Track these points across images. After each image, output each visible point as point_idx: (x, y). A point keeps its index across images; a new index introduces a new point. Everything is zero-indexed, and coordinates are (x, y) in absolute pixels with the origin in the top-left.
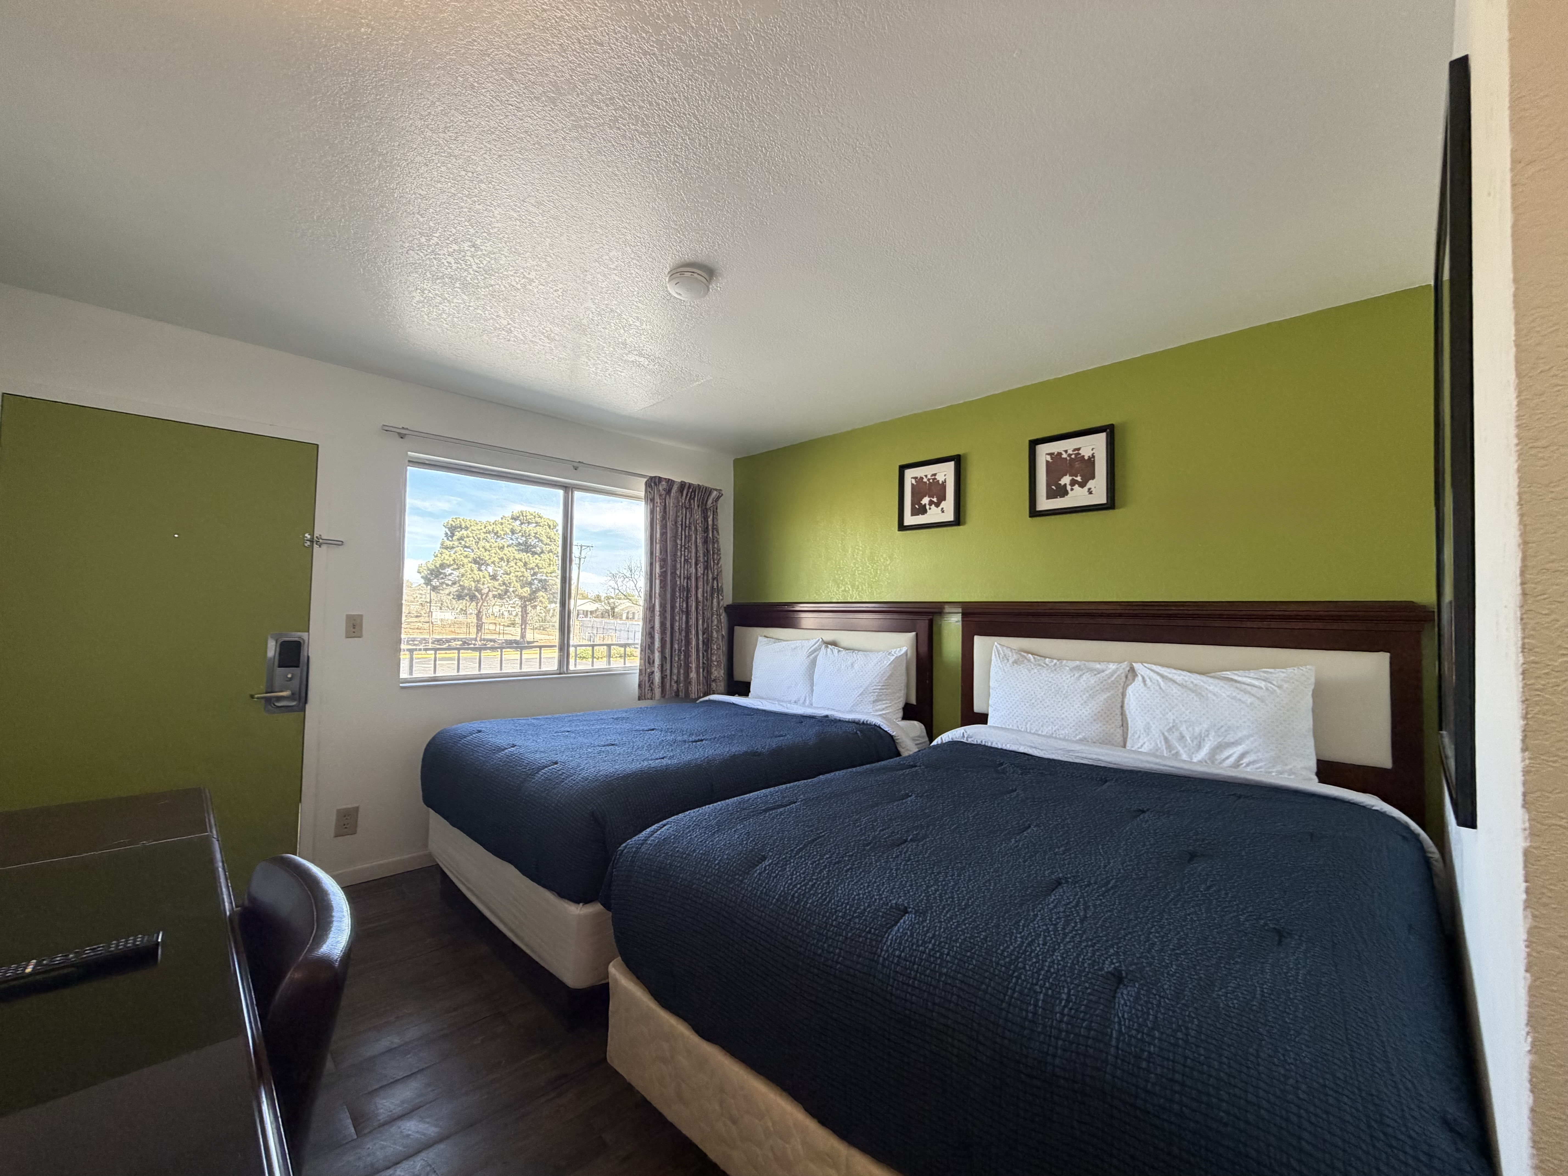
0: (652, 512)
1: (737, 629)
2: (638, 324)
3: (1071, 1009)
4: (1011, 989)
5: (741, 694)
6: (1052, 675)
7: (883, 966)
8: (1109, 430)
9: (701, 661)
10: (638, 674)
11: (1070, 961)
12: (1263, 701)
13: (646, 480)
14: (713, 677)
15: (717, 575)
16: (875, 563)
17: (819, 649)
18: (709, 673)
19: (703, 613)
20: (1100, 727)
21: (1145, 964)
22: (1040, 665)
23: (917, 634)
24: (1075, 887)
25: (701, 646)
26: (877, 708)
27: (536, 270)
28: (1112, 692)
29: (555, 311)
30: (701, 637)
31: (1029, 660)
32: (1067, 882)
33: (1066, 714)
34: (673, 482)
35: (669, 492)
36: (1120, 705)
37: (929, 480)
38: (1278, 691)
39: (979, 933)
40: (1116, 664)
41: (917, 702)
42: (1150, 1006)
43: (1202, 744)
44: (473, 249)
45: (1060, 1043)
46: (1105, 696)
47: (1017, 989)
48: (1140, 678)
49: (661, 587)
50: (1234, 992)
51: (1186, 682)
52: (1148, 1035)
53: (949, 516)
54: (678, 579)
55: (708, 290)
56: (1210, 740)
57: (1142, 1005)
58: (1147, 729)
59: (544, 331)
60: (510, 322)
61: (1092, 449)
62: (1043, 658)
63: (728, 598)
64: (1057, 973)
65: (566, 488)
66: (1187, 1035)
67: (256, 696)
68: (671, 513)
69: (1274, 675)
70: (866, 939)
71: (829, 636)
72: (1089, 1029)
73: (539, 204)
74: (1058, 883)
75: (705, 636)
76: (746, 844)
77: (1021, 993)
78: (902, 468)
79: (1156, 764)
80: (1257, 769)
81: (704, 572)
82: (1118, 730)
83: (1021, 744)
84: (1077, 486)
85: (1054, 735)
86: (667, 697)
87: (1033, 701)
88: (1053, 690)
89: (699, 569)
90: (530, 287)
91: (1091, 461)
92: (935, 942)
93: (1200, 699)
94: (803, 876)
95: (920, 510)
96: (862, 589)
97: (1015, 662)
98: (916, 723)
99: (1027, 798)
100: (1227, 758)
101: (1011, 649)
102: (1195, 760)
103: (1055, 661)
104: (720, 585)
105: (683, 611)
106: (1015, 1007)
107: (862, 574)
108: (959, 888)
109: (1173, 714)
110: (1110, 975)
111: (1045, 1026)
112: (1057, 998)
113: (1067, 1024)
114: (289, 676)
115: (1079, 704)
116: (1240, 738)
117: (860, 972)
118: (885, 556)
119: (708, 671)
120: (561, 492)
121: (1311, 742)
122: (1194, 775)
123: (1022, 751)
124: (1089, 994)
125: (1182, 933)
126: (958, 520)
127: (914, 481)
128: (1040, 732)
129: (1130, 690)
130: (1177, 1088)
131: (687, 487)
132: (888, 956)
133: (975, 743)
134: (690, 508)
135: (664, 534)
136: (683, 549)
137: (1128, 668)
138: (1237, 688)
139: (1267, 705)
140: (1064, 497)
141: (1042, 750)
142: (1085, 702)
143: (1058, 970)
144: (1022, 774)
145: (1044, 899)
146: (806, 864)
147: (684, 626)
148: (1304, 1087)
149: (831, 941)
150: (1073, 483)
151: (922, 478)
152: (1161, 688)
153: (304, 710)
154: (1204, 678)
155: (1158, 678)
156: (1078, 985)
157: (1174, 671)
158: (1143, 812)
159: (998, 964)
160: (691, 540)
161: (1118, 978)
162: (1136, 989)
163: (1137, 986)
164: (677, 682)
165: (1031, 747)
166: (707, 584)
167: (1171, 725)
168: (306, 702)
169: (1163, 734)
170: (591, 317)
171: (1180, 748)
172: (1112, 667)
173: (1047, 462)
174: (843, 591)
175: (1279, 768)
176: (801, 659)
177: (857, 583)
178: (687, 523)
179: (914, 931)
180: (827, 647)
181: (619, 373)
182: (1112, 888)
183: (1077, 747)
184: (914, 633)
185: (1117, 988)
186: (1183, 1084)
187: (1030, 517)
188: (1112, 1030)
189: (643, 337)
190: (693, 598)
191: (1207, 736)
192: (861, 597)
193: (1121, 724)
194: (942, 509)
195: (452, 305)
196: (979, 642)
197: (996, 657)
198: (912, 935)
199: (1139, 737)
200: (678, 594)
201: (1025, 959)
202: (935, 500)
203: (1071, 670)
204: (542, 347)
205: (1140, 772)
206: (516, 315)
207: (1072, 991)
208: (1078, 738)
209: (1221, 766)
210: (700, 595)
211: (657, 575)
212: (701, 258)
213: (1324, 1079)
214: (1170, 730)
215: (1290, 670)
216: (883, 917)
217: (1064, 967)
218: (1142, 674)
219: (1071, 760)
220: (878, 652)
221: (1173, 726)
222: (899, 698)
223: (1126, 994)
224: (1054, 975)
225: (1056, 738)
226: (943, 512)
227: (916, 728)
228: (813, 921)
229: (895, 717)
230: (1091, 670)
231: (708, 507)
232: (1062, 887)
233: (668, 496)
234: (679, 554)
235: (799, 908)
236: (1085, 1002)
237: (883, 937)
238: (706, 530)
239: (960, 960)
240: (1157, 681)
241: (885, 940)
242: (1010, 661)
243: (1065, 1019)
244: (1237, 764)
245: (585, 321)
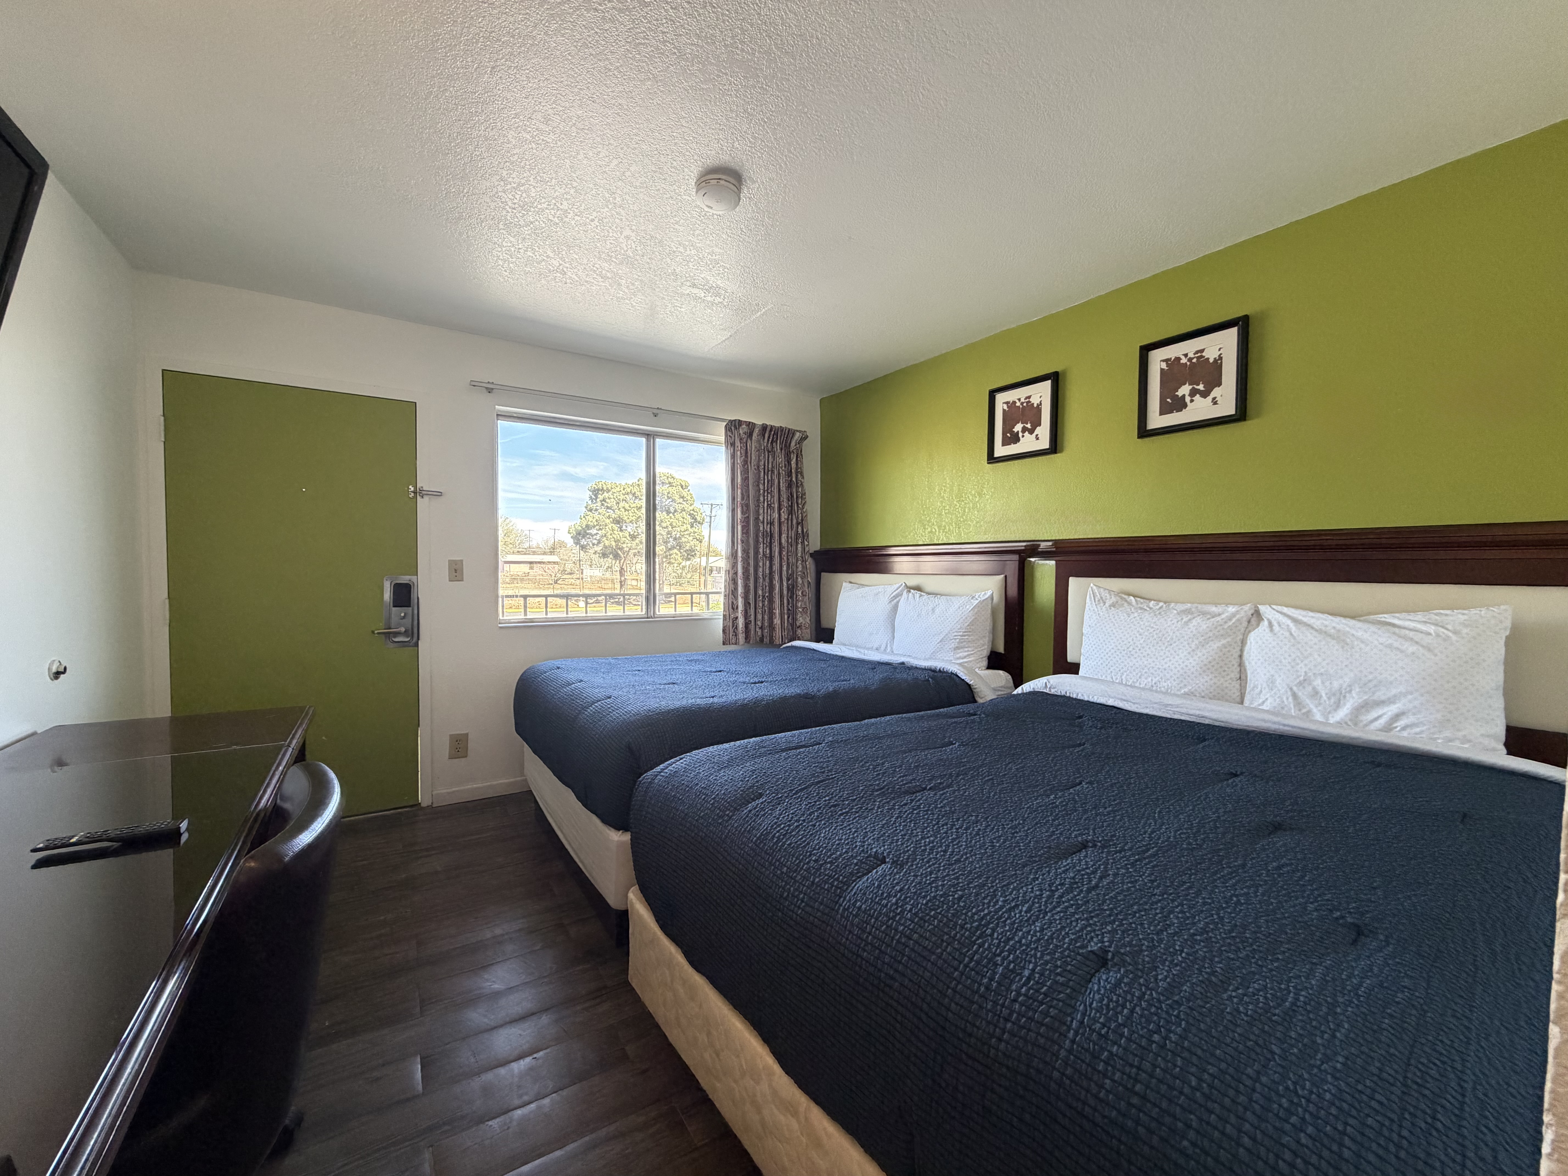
0: (733, 456)
1: (825, 576)
2: (681, 249)
3: (1030, 988)
4: (968, 957)
5: (825, 642)
6: (1155, 619)
7: (842, 916)
8: (1243, 324)
9: (786, 608)
10: (721, 621)
11: (1049, 934)
12: (1429, 650)
13: (725, 423)
14: (798, 624)
15: (802, 520)
16: (963, 501)
17: (900, 595)
18: (795, 619)
19: (788, 559)
20: (1211, 679)
21: (1144, 948)
22: (1141, 608)
23: (1006, 576)
24: (1102, 852)
25: (785, 592)
26: (958, 656)
27: (566, 199)
28: (1229, 639)
29: (598, 245)
30: (785, 584)
31: (1130, 604)
32: (1095, 846)
33: (1169, 664)
34: (754, 424)
35: (750, 435)
36: (1239, 653)
37: (1022, 403)
38: (1454, 638)
39: (955, 892)
40: (1236, 607)
41: (1005, 650)
42: (1129, 997)
43: (1342, 702)
44: (502, 183)
45: (1009, 1025)
46: (1219, 644)
47: (975, 958)
48: (1266, 623)
49: (743, 533)
50: (1254, 995)
51: (1326, 626)
52: (1114, 1031)
53: (1045, 444)
54: (761, 525)
55: (740, 199)
56: (1353, 698)
57: (1119, 996)
58: (1271, 683)
59: (595, 268)
60: (561, 262)
61: (1220, 350)
62: (1148, 602)
63: (815, 543)
64: (1028, 946)
65: (649, 436)
66: (1166, 1038)
67: (376, 632)
68: (753, 458)
69: (1451, 618)
70: (833, 886)
71: (913, 581)
72: (1046, 1014)
73: (547, 120)
74: (1084, 846)
75: (790, 582)
76: (748, 780)
77: (978, 963)
78: (992, 394)
79: (1275, 723)
80: (1416, 734)
81: (788, 517)
82: (1234, 683)
83: (1110, 697)
84: (1198, 395)
85: (1154, 688)
86: (751, 642)
87: (1130, 649)
88: (1155, 636)
89: (783, 514)
90: (567, 220)
91: (1218, 365)
92: (901, 896)
93: (1343, 647)
94: (790, 816)
95: (1012, 438)
96: (949, 530)
97: (1113, 605)
98: (1001, 672)
99: (1093, 753)
100: (1376, 719)
101: (1110, 591)
102: (1332, 721)
103: (1161, 604)
104: (805, 530)
105: (766, 557)
106: (968, 978)
107: (949, 513)
108: (959, 842)
109: (1306, 665)
110: (1092, 957)
111: (995, 1003)
112: (1018, 974)
113: (1022, 1004)
114: (403, 615)
115: (1185, 653)
116: (1395, 696)
117: (819, 920)
118: (973, 492)
119: (793, 618)
120: (643, 440)
121: (1499, 703)
122: (1324, 737)
123: (1111, 704)
124: (1058, 974)
125: (1215, 917)
126: (1055, 447)
127: (1005, 407)
128: (1137, 685)
129: (1252, 637)
130: (1135, 1100)
131: (768, 429)
132: (849, 906)
133: (1059, 694)
134: (771, 452)
135: (745, 479)
136: (766, 494)
137: (1252, 611)
138: (1394, 633)
139: (1436, 655)
140: (1181, 411)
141: (1134, 703)
142: (1193, 650)
143: (1031, 942)
144: (1101, 728)
145: (1056, 863)
146: (801, 805)
147: (767, 572)
148: (1310, 1130)
149: (797, 884)
150: (1193, 393)
151: (1014, 402)
152: (1291, 634)
153: (417, 645)
154: (1352, 622)
155: (1289, 622)
156: (1047, 963)
157: (1311, 614)
158: (1236, 775)
159: (962, 927)
160: (774, 484)
161: (1101, 960)
162: (1119, 975)
163: (1122, 972)
164: (761, 628)
165: (1122, 700)
166: (792, 530)
167: (1302, 678)
168: (418, 639)
169: (1291, 689)
170: (634, 247)
171: (1312, 706)
172: (1232, 609)
173: (1162, 370)
174: (929, 532)
175: (1447, 734)
176: (882, 606)
177: (944, 523)
178: (770, 466)
179: (882, 882)
180: (910, 592)
181: (679, 309)
182: (1148, 857)
183: (1178, 701)
184: (1002, 576)
185: (1098, 971)
186: (1144, 1098)
187: (1139, 438)
188: (1073, 1019)
189: (691, 264)
190: (776, 543)
191: (1350, 691)
192: (948, 538)
193: (1238, 676)
194: (1037, 435)
195: (504, 249)
196: (1074, 583)
197: (1091, 600)
198: (879, 886)
199: (1261, 691)
200: (761, 540)
201: (997, 924)
202: (1029, 426)
203: (1178, 614)
204: (598, 288)
205: (1253, 731)
206: (564, 253)
207: (1039, 968)
208: (1182, 691)
209: (1367, 728)
210: (783, 541)
211: (739, 521)
212: (725, 159)
213: (1346, 1124)
214: (1300, 684)
215: (1473, 611)
216: (856, 864)
217: (1039, 940)
218: (1270, 617)
219: (1169, 716)
220: (961, 596)
221: (1305, 680)
222: (983, 645)
223: (1106, 979)
224: (1024, 948)
225: (1156, 691)
226: (1037, 439)
227: (1002, 677)
228: (786, 862)
229: (978, 666)
230: (1204, 614)
231: (791, 450)
232: (1087, 852)
233: (749, 440)
234: (762, 499)
235: (776, 848)
236: (1048, 984)
237: (849, 886)
238: (790, 474)
239: (921, 919)
240: (1288, 625)
241: (850, 888)
242: (1107, 605)
243: (1021, 999)
244: (1388, 728)
245: (630, 253)
